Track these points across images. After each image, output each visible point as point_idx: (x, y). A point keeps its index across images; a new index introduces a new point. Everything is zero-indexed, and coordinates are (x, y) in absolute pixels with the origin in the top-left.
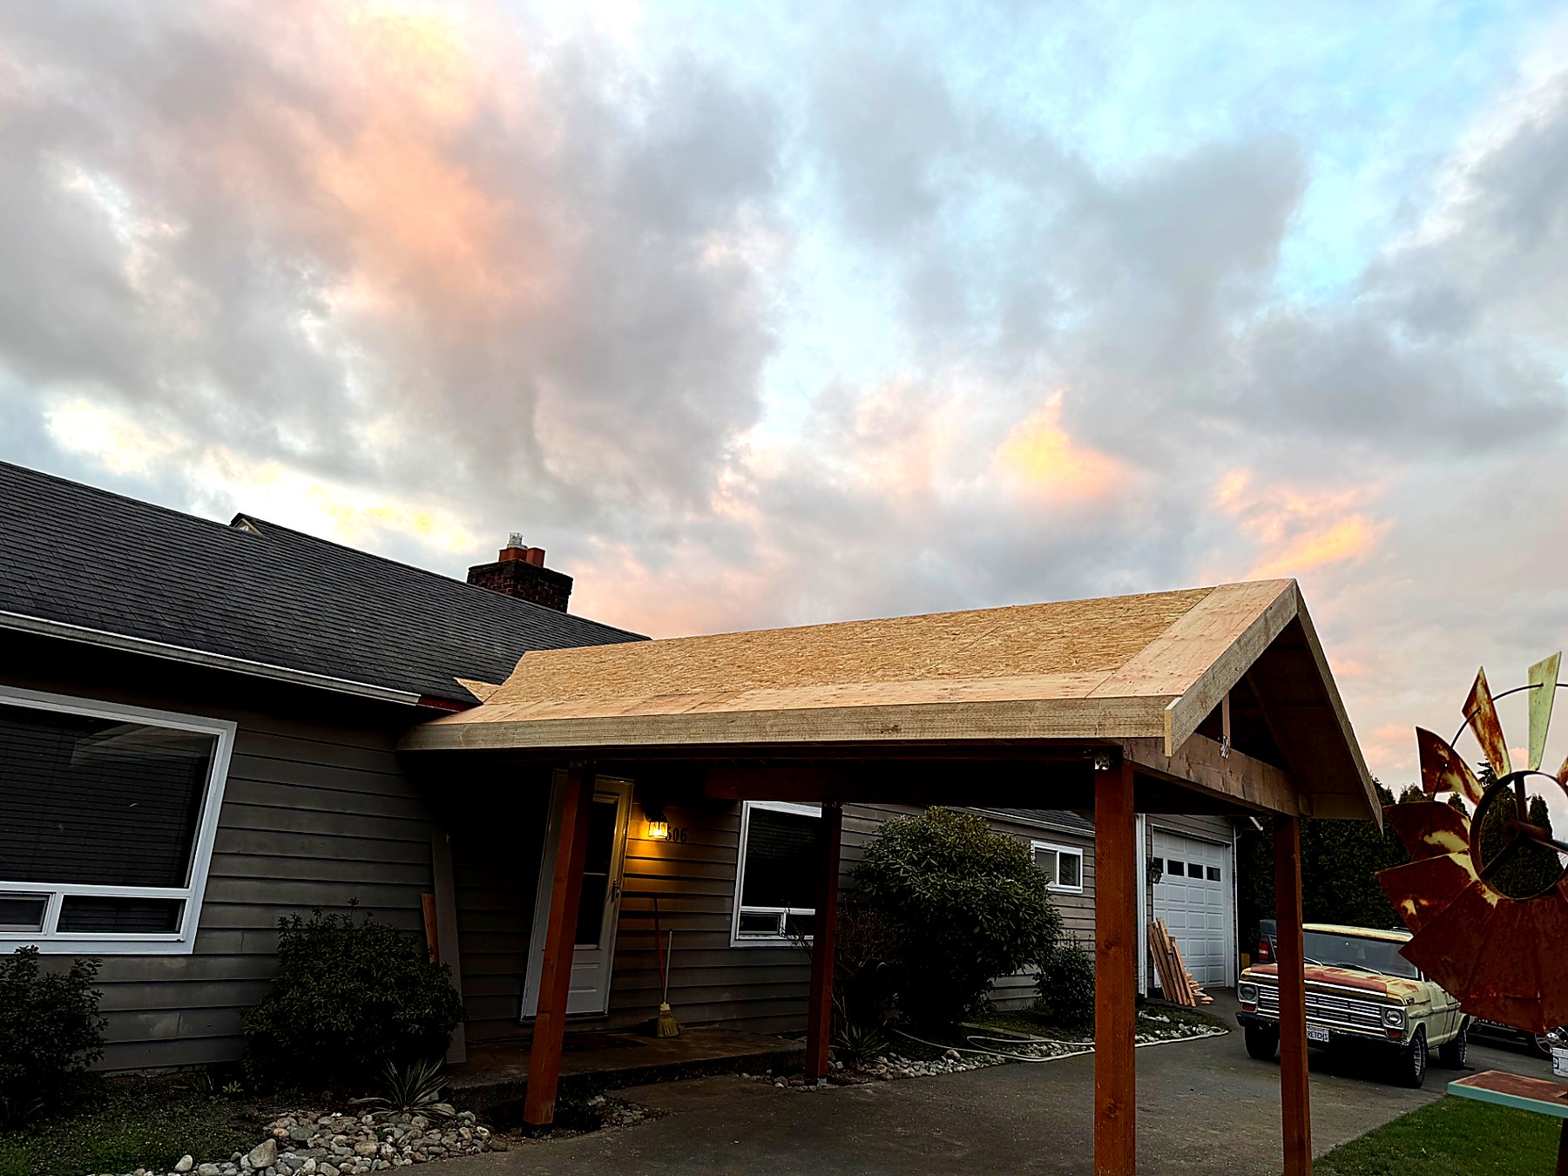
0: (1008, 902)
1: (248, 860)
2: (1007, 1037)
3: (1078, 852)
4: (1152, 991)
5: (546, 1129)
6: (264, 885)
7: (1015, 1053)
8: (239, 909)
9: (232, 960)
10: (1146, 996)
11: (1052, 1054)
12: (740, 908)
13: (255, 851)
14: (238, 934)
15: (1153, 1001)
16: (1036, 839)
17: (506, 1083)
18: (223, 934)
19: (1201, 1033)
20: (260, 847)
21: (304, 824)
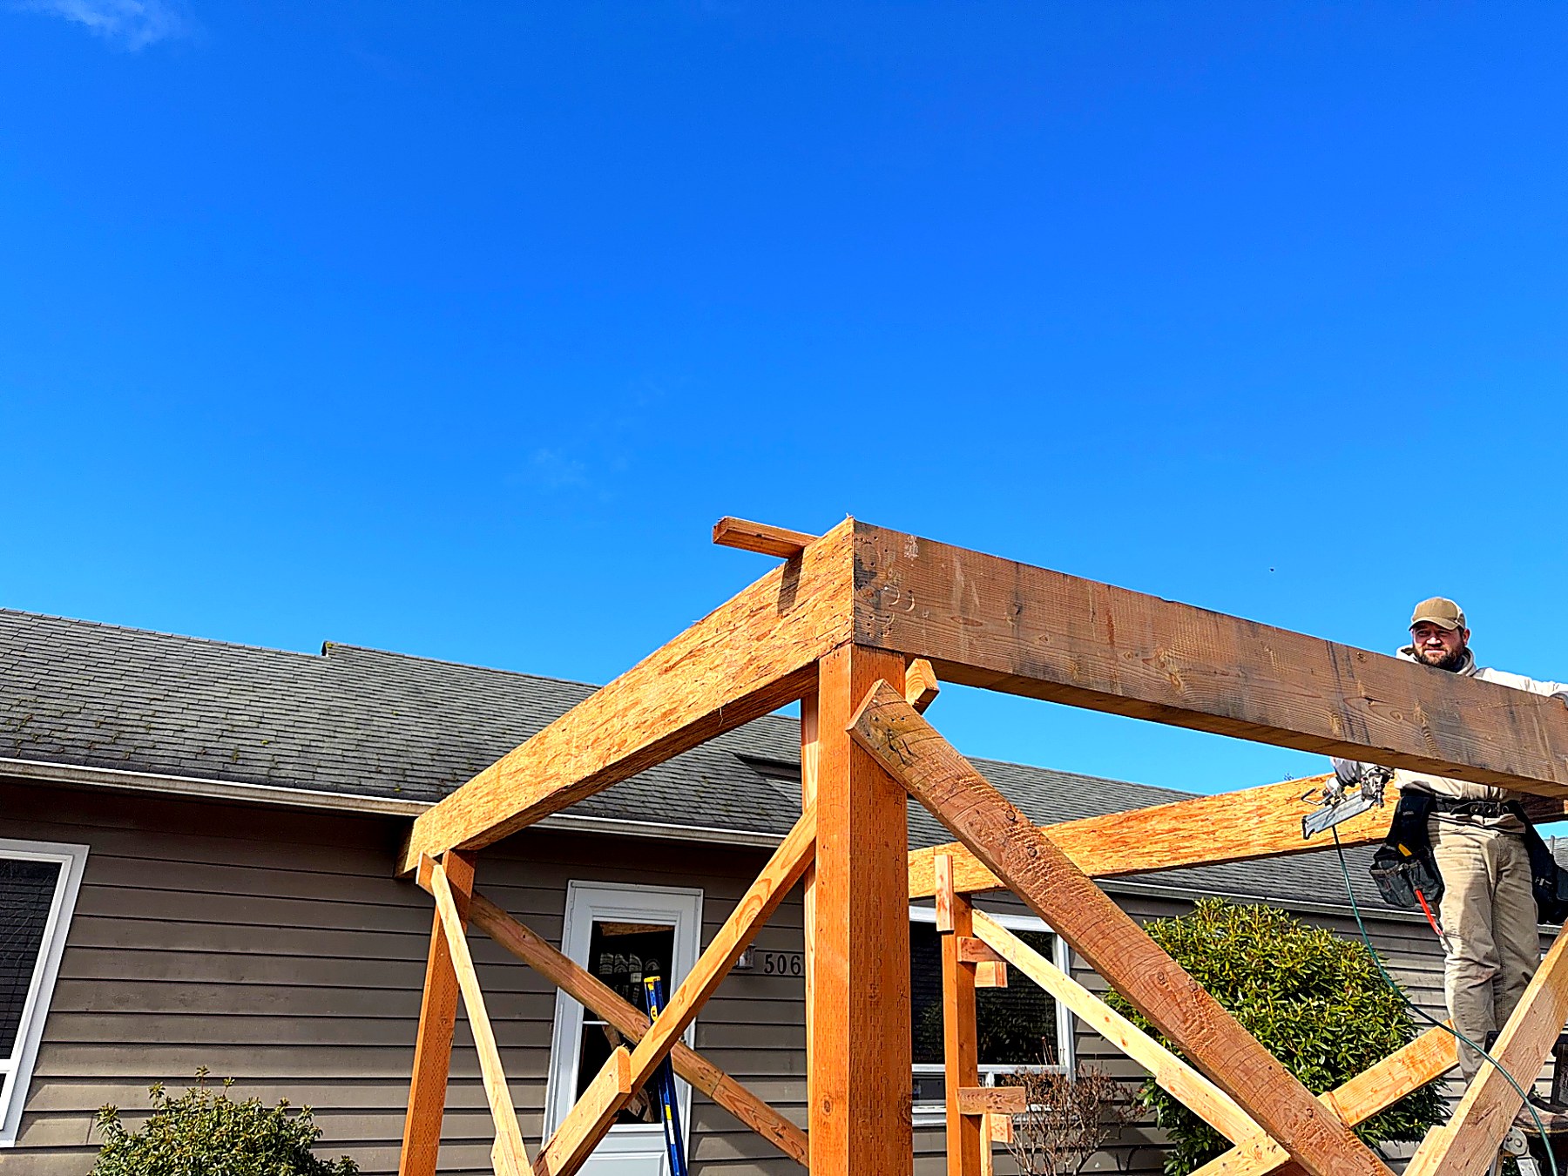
1: (102, 1019)
6: (123, 1051)
9: (74, 1154)
13: (114, 1008)
14: (84, 1120)
20: (120, 1001)
21: (185, 969)
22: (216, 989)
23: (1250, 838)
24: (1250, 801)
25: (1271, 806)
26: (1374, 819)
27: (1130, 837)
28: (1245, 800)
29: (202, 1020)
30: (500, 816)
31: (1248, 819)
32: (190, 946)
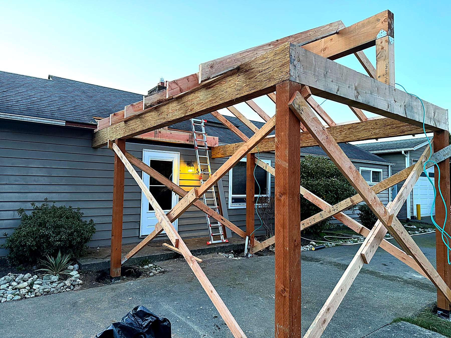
0: (333, 187)
1: (11, 186)
2: (343, 236)
3: (381, 170)
4: (413, 217)
5: (118, 278)
6: (20, 194)
7: (341, 242)
8: (10, 203)
9: (11, 221)
10: (410, 219)
11: (358, 242)
12: (231, 196)
13: (14, 183)
14: (12, 212)
15: (412, 220)
16: (361, 166)
17: (107, 261)
18: (5, 212)
19: (428, 231)
20: (16, 181)
21: (34, 172)
22: (44, 177)
23: (337, 138)
24: (338, 129)
25: (344, 130)
26: (372, 133)
27: (303, 138)
28: (337, 129)
29: (41, 186)
30: (139, 129)
31: (337, 133)
32: (34, 166)
